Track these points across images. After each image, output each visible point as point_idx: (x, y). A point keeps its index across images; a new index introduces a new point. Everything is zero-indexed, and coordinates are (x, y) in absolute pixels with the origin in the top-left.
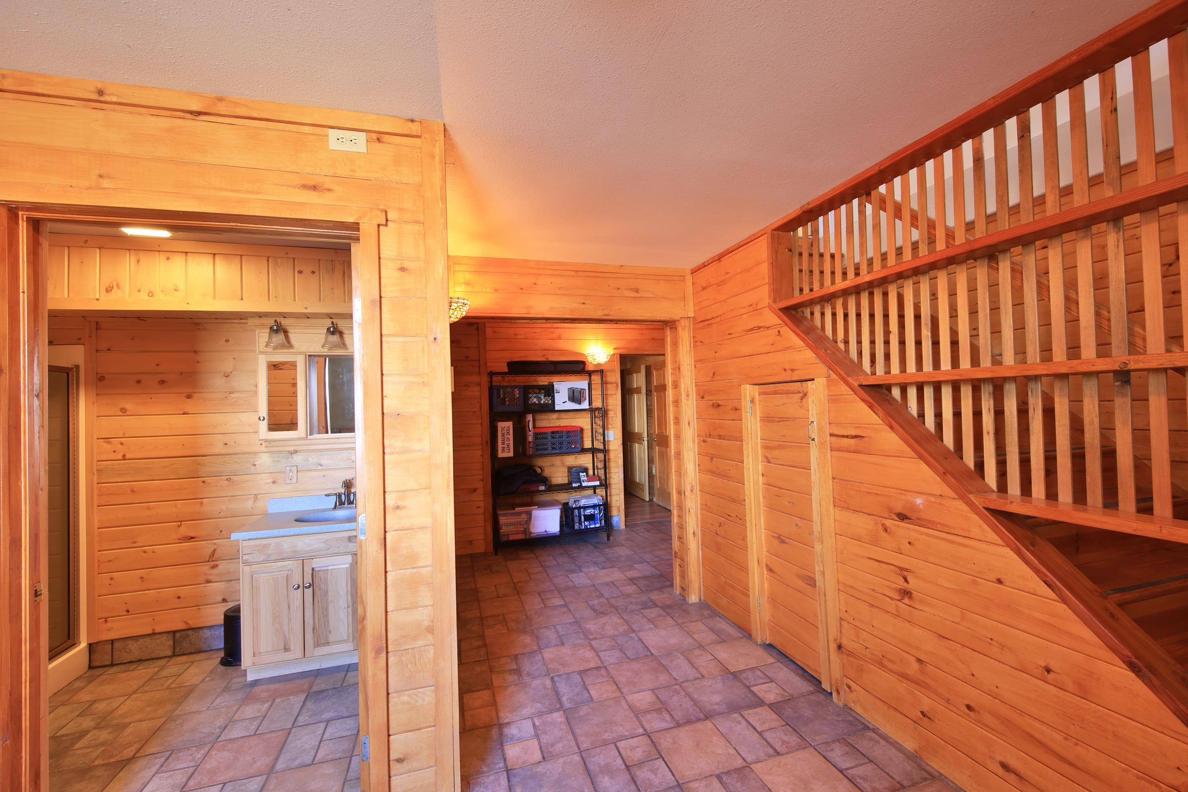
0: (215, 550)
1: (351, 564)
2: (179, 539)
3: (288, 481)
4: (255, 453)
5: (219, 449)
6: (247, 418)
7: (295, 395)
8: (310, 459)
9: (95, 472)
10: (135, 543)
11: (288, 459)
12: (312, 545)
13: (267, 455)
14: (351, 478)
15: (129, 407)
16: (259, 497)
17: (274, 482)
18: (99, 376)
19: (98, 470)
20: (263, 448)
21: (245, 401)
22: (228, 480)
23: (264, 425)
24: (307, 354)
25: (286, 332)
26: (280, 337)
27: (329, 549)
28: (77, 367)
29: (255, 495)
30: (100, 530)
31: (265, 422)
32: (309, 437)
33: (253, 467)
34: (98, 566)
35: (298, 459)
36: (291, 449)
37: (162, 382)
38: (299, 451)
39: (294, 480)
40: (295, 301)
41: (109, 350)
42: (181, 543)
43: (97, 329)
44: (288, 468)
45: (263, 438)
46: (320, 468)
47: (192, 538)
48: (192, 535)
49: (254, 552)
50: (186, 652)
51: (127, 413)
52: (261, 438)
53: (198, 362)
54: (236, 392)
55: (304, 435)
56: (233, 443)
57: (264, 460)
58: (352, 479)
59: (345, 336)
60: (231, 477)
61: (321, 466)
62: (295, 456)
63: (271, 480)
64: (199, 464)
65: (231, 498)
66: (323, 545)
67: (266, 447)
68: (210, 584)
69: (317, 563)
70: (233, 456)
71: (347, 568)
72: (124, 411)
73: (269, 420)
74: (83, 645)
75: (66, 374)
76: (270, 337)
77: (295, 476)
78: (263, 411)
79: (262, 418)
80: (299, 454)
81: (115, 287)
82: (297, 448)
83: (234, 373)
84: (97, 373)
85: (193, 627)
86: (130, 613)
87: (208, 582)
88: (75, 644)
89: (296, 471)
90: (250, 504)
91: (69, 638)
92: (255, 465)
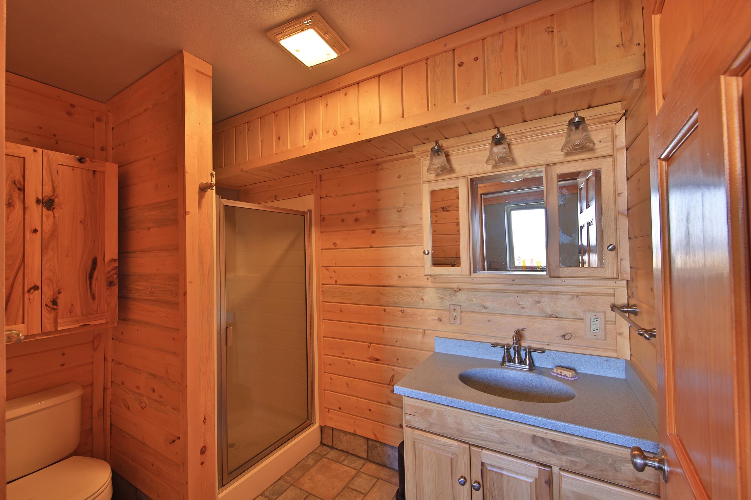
0: (393, 376)
1: (536, 479)
2: (369, 359)
3: (453, 321)
4: (423, 288)
5: (395, 281)
6: (415, 252)
7: (458, 233)
8: (474, 300)
9: (321, 293)
10: (343, 354)
11: (452, 297)
12: (481, 430)
13: (433, 290)
14: (522, 328)
15: (338, 242)
16: (427, 332)
17: (440, 320)
18: (322, 217)
19: (322, 291)
20: (429, 284)
21: (414, 235)
22: (402, 311)
23: (428, 259)
24: (470, 177)
25: (447, 155)
26: (441, 160)
27: (503, 443)
28: (310, 211)
29: (424, 330)
30: (324, 338)
31: (430, 256)
32: (473, 275)
33: (421, 302)
34: (324, 366)
35: (461, 297)
36: (455, 286)
37: (357, 220)
38: (463, 289)
39: (458, 321)
40: (455, 102)
41: (327, 196)
42: (370, 362)
43: (320, 181)
44: (452, 307)
45: (429, 273)
46: (484, 310)
47: (378, 360)
48: (378, 357)
49: (416, 414)
50: (375, 461)
51: (338, 247)
52: (426, 273)
53: (379, 200)
54: (407, 226)
55: (466, 272)
56: (405, 276)
57: (431, 295)
58: (522, 330)
59: (513, 147)
60: (404, 309)
61: (486, 308)
62: (458, 294)
63: (436, 318)
64: (381, 294)
65: (405, 329)
66: (495, 435)
67: (432, 282)
68: (391, 406)
69: (488, 457)
70: (405, 288)
71: (531, 483)
72: (335, 244)
73: (433, 254)
74: (316, 426)
75: (303, 216)
76: (431, 159)
77: (459, 317)
78: (428, 245)
79: (427, 252)
80: (463, 292)
81: (314, 133)
82: (461, 286)
83: (405, 207)
84: (321, 216)
85: (380, 440)
86: (341, 411)
87: (389, 403)
88: (312, 423)
89: (459, 311)
90: (419, 338)
91: (308, 419)
92: (423, 300)
